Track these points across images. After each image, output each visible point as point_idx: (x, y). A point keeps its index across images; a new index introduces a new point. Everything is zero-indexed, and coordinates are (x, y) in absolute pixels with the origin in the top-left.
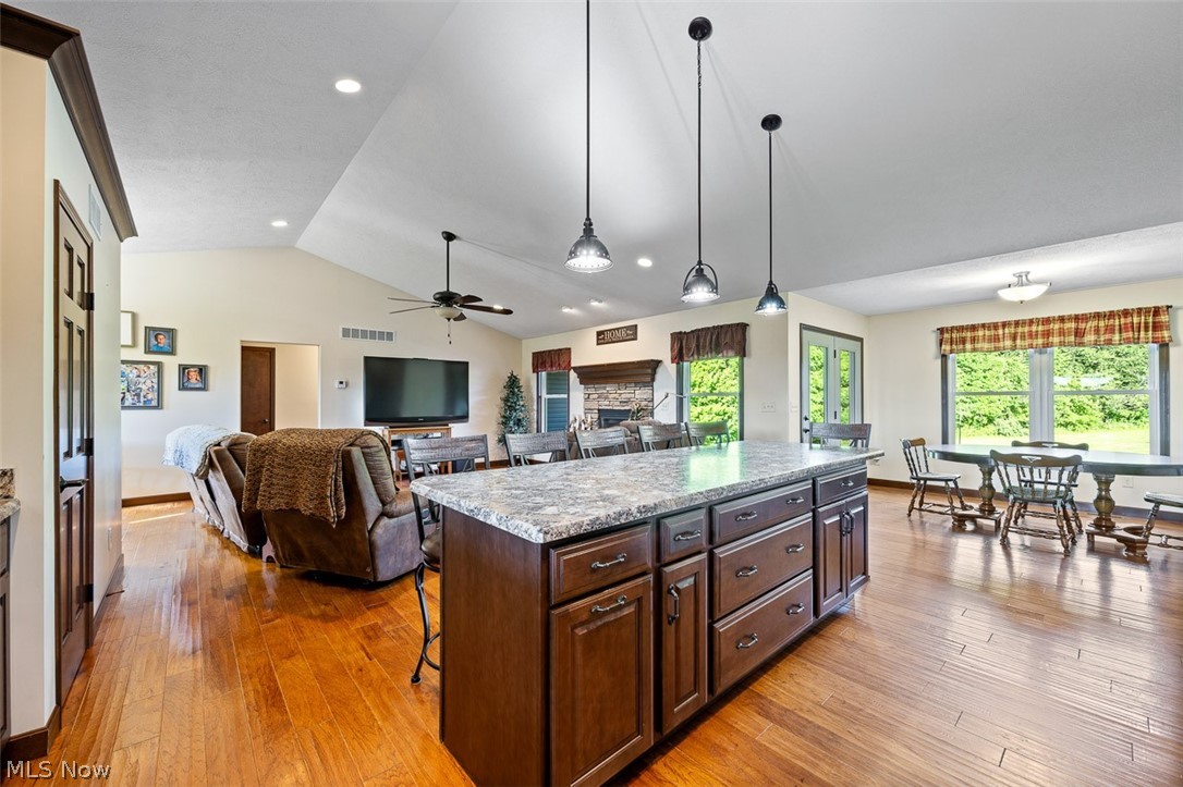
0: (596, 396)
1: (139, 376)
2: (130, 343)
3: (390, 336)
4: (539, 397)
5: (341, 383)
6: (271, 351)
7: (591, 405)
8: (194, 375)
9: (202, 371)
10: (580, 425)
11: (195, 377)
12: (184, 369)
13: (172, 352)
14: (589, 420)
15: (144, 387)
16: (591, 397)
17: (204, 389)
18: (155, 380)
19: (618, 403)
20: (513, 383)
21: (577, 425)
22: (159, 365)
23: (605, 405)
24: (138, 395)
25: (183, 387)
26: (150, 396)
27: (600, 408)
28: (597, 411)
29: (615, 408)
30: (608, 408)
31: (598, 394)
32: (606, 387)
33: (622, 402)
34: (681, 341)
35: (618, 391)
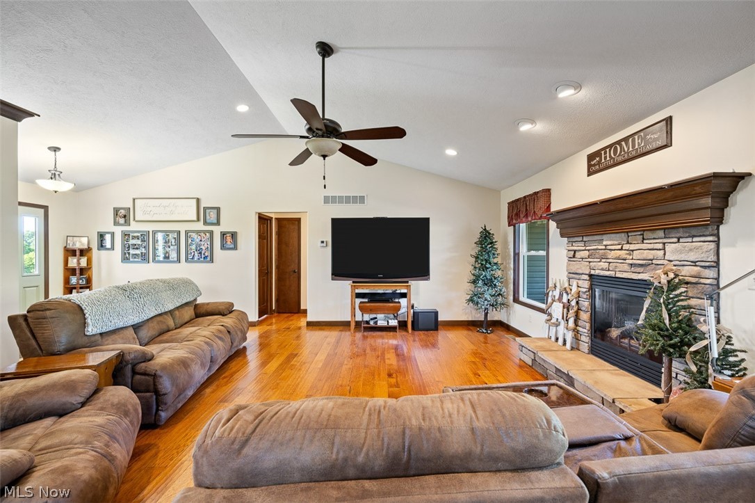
0: (587, 253)
1: (201, 241)
2: (195, 218)
3: (362, 199)
4: (516, 255)
5: (322, 242)
6: (299, 220)
7: (576, 267)
8: (229, 239)
9: (234, 235)
10: (561, 295)
11: (229, 240)
12: (223, 234)
13: (218, 223)
14: (574, 289)
15: (204, 248)
16: (578, 255)
17: (235, 248)
18: (209, 243)
19: (626, 267)
20: (486, 239)
21: (557, 293)
22: (211, 233)
23: (600, 268)
24: (200, 253)
25: (223, 247)
26: (206, 254)
27: (593, 272)
28: (587, 277)
29: (619, 275)
30: (607, 273)
31: (589, 250)
32: (603, 239)
33: (635, 265)
35: (626, 246)
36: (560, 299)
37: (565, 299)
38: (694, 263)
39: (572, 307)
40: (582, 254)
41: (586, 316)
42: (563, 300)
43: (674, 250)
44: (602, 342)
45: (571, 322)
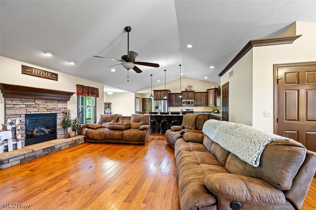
16: (17, 106)
23: (33, 111)
27: (29, 113)
28: (24, 116)
29: (43, 113)
30: (38, 113)
31: (25, 105)
32: (35, 101)
33: (49, 109)
34: (83, 88)
35: (46, 104)
36: (5, 129)
37: (9, 127)
38: (64, 108)
39: (18, 130)
40: (21, 106)
41: (24, 132)
42: (8, 129)
43: (60, 105)
44: (30, 139)
45: (19, 137)
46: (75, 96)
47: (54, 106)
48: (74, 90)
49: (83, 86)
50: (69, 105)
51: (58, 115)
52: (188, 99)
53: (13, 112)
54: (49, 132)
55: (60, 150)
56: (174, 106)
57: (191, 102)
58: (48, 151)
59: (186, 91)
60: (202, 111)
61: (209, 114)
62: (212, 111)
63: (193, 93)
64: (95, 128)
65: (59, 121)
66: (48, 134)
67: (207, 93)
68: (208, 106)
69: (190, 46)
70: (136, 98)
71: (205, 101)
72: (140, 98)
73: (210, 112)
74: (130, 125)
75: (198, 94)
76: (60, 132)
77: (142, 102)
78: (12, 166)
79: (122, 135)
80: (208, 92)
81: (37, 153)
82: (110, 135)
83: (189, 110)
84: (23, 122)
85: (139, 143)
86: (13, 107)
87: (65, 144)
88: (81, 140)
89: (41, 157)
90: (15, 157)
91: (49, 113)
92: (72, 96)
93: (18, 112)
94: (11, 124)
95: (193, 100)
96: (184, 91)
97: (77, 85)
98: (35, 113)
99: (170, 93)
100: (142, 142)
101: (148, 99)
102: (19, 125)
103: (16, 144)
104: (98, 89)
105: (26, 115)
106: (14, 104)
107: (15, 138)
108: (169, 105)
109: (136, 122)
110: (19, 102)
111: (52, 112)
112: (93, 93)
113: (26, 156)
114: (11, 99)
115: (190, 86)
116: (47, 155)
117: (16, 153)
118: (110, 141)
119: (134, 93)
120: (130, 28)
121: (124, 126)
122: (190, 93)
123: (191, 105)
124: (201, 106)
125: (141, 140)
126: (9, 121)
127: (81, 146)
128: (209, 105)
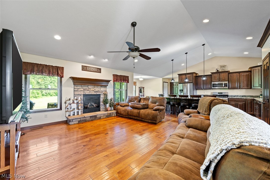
14: (79, 99)
19: (94, 92)
21: (71, 101)
23: (87, 93)
27: (85, 94)
28: (83, 95)
29: (92, 94)
30: (90, 94)
31: (83, 89)
32: (88, 86)
33: (96, 92)
34: (117, 77)
35: (94, 88)
36: (73, 102)
37: (75, 102)
38: (105, 91)
39: (80, 104)
40: (82, 90)
41: (82, 105)
42: (75, 103)
43: (103, 89)
44: (86, 109)
45: (80, 108)
46: (112, 82)
47: (99, 90)
48: (111, 78)
49: (117, 75)
50: (108, 89)
51: (101, 95)
52: (219, 81)
53: (77, 93)
54: (96, 106)
55: (100, 118)
56: (202, 89)
57: (225, 84)
58: (93, 118)
59: (218, 72)
60: (242, 95)
61: (253, 98)
62: (259, 95)
63: (227, 74)
64: (123, 106)
65: (101, 100)
66: (96, 108)
67: (250, 73)
68: (251, 88)
69: (206, 21)
70: (164, 82)
71: (245, 83)
72: (168, 83)
73: (255, 96)
74: (148, 105)
75: (235, 74)
76: (102, 107)
77: (170, 86)
78: (74, 124)
79: (139, 113)
80: (251, 71)
81: (87, 118)
82: (131, 112)
83: (222, 93)
84: (82, 99)
85: (152, 121)
86: (78, 90)
87: (103, 115)
88: (114, 113)
89: (89, 121)
90: (76, 119)
91: (96, 94)
92: (109, 83)
93: (79, 93)
94: (76, 100)
95: (227, 82)
96: (215, 72)
97: (113, 75)
98: (88, 94)
99: (197, 75)
100: (154, 122)
101: (176, 83)
102: (80, 100)
103: (78, 112)
104: (129, 77)
105: (84, 95)
106: (78, 89)
107: (78, 108)
108: (196, 88)
109: (153, 103)
110: (80, 87)
111: (97, 94)
112: (124, 80)
113: (81, 119)
114: (77, 85)
115: (224, 66)
116: (92, 120)
117: (78, 117)
118: (131, 117)
119: (162, 78)
120: (136, 23)
121: (141, 106)
122: (222, 75)
123: (224, 88)
124: (239, 89)
125: (154, 120)
126: (75, 98)
127: (113, 118)
128: (253, 87)
